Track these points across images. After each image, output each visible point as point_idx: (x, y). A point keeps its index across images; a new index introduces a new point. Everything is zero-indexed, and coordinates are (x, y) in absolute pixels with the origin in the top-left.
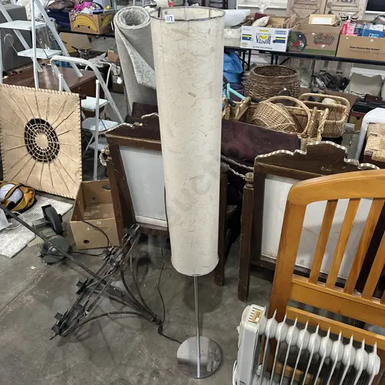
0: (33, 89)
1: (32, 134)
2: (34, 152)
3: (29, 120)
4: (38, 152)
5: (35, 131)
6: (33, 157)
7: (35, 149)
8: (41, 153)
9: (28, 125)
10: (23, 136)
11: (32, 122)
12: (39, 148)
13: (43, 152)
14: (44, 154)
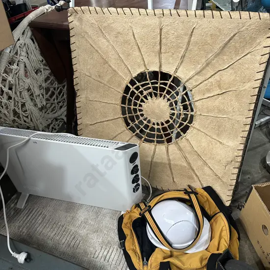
0: (142, 11)
1: (137, 98)
2: (138, 127)
3: (135, 75)
4: (146, 127)
5: (145, 93)
6: (137, 135)
7: (141, 122)
8: (153, 129)
9: (132, 82)
10: (119, 102)
11: (141, 77)
12: (149, 122)
13: (156, 127)
14: (158, 130)
